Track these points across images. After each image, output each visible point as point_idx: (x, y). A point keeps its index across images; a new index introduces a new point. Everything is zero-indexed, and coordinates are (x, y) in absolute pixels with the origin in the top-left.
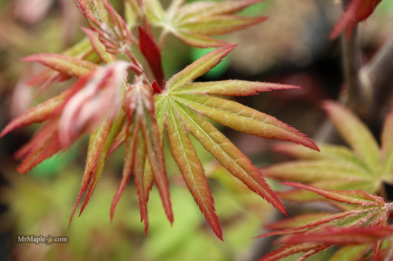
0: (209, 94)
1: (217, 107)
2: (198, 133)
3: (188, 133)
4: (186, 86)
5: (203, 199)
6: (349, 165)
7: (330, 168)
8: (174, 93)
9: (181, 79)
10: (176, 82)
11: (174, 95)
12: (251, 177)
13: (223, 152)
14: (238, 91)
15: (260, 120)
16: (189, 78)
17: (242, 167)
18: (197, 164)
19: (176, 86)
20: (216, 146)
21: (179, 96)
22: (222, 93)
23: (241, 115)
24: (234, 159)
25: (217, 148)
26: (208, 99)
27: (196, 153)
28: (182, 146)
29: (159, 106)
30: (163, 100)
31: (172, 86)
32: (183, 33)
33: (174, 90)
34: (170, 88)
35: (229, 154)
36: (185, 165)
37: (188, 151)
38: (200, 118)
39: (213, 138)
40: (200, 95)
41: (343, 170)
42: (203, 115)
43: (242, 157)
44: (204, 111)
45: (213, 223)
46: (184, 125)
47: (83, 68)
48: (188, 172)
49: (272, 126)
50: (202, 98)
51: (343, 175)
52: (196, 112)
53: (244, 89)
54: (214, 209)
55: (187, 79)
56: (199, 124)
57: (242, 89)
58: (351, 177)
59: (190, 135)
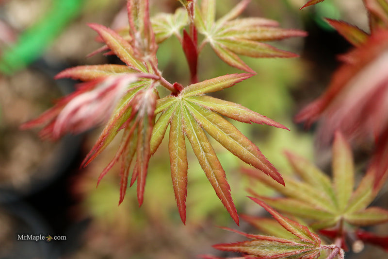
0: (212, 110)
1: (214, 123)
2: (192, 138)
3: (185, 135)
4: (198, 97)
5: (179, 190)
6: (323, 194)
7: (306, 191)
8: (187, 99)
9: (196, 89)
10: (191, 90)
11: (186, 100)
12: (221, 187)
13: (206, 160)
14: (236, 116)
15: (244, 146)
16: (203, 91)
17: (216, 177)
18: (183, 161)
19: (190, 94)
20: (202, 154)
21: (190, 103)
22: (223, 113)
23: (231, 136)
24: (213, 169)
25: (202, 156)
26: (210, 114)
27: (186, 152)
28: (177, 143)
29: (171, 105)
30: (176, 102)
31: (187, 92)
32: (220, 46)
33: (187, 97)
34: (185, 94)
35: (210, 164)
36: (174, 159)
37: (180, 149)
38: (198, 127)
39: (202, 147)
40: (205, 108)
41: (316, 197)
42: (201, 126)
43: (219, 169)
44: (202, 123)
45: (181, 209)
46: (184, 129)
47: (126, 52)
48: (174, 165)
49: (252, 154)
50: (206, 112)
51: (314, 201)
52: (197, 121)
53: (242, 116)
54: (185, 200)
55: (201, 91)
56: (196, 131)
57: (240, 116)
58: (320, 205)
59: (186, 138)
